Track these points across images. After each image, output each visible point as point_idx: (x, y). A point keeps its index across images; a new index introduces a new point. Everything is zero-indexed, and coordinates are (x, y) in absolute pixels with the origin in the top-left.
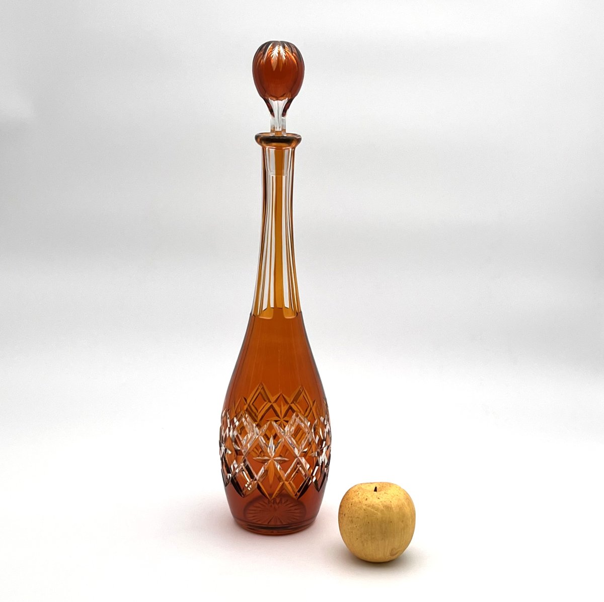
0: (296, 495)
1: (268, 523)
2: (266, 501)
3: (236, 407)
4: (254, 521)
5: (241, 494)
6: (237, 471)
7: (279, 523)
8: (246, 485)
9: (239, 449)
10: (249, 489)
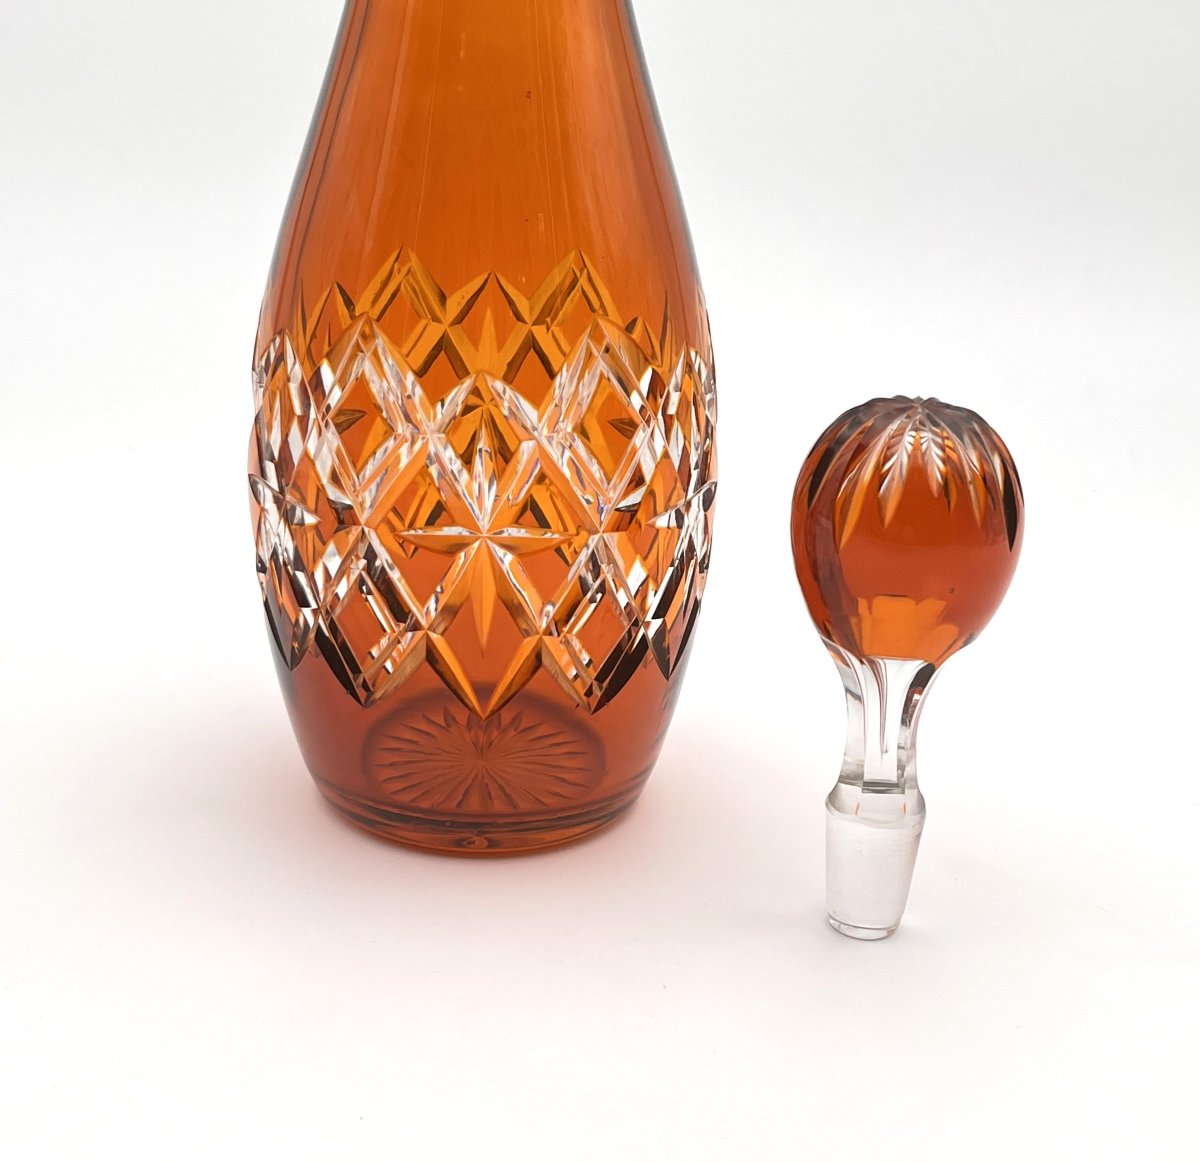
0: (589, 693)
1: (459, 805)
2: (462, 716)
3: (310, 327)
4: (405, 798)
5: (357, 684)
6: (342, 589)
7: (499, 806)
8: (375, 652)
9: (348, 502)
10: (389, 665)
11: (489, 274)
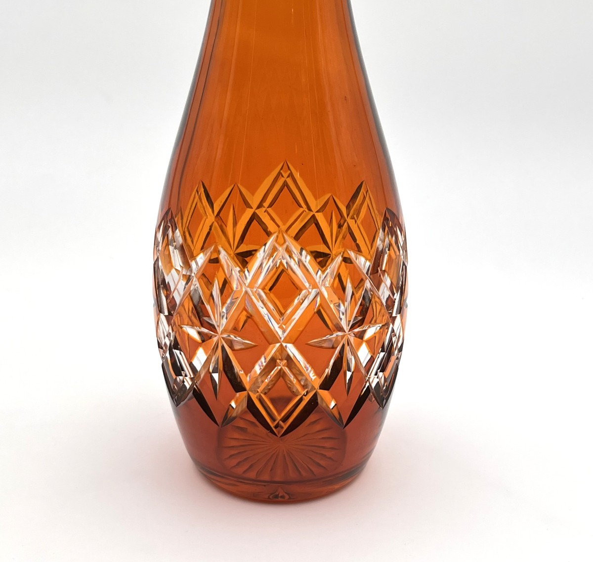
11: (234, 186)
